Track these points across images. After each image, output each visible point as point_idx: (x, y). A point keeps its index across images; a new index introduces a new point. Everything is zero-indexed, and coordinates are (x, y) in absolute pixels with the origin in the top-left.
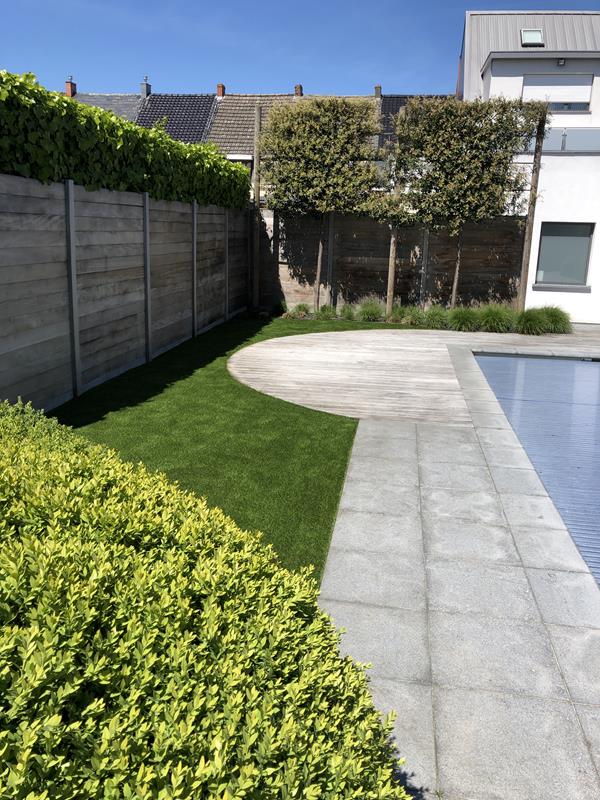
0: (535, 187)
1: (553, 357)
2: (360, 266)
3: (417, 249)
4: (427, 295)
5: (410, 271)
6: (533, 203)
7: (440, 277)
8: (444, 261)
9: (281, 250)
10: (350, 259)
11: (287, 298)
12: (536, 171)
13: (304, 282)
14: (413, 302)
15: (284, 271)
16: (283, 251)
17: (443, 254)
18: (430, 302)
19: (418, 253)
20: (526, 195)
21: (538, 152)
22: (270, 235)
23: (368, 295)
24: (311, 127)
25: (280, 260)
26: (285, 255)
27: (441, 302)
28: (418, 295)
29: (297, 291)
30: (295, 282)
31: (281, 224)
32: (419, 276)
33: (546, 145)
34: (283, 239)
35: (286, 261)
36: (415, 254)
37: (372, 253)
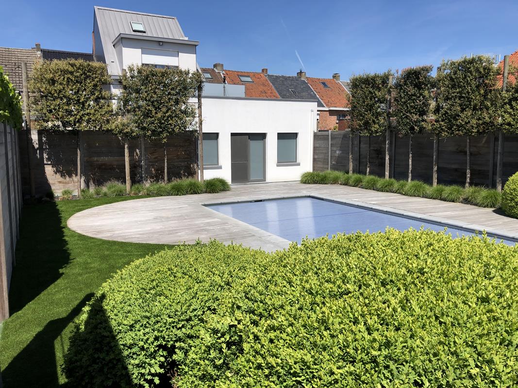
0: (200, 115)
1: (238, 202)
2: (103, 163)
3: (138, 151)
4: (147, 177)
5: (135, 164)
6: (201, 124)
7: (153, 166)
8: (154, 157)
9: (45, 156)
10: (95, 159)
11: (53, 188)
12: (200, 107)
13: (65, 176)
14: (139, 182)
15: (49, 170)
16: (47, 157)
17: (154, 153)
18: (149, 182)
19: (139, 153)
20: (197, 119)
21: (199, 97)
22: (36, 146)
23: (110, 180)
24: (68, 78)
25: (45, 162)
26: (48, 159)
27: (155, 180)
28: (142, 177)
29: (60, 182)
30: (58, 175)
31: (44, 139)
32: (141, 167)
33: (204, 93)
34: (46, 148)
35: (50, 163)
36: (137, 154)
37: (110, 154)
